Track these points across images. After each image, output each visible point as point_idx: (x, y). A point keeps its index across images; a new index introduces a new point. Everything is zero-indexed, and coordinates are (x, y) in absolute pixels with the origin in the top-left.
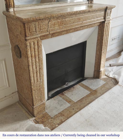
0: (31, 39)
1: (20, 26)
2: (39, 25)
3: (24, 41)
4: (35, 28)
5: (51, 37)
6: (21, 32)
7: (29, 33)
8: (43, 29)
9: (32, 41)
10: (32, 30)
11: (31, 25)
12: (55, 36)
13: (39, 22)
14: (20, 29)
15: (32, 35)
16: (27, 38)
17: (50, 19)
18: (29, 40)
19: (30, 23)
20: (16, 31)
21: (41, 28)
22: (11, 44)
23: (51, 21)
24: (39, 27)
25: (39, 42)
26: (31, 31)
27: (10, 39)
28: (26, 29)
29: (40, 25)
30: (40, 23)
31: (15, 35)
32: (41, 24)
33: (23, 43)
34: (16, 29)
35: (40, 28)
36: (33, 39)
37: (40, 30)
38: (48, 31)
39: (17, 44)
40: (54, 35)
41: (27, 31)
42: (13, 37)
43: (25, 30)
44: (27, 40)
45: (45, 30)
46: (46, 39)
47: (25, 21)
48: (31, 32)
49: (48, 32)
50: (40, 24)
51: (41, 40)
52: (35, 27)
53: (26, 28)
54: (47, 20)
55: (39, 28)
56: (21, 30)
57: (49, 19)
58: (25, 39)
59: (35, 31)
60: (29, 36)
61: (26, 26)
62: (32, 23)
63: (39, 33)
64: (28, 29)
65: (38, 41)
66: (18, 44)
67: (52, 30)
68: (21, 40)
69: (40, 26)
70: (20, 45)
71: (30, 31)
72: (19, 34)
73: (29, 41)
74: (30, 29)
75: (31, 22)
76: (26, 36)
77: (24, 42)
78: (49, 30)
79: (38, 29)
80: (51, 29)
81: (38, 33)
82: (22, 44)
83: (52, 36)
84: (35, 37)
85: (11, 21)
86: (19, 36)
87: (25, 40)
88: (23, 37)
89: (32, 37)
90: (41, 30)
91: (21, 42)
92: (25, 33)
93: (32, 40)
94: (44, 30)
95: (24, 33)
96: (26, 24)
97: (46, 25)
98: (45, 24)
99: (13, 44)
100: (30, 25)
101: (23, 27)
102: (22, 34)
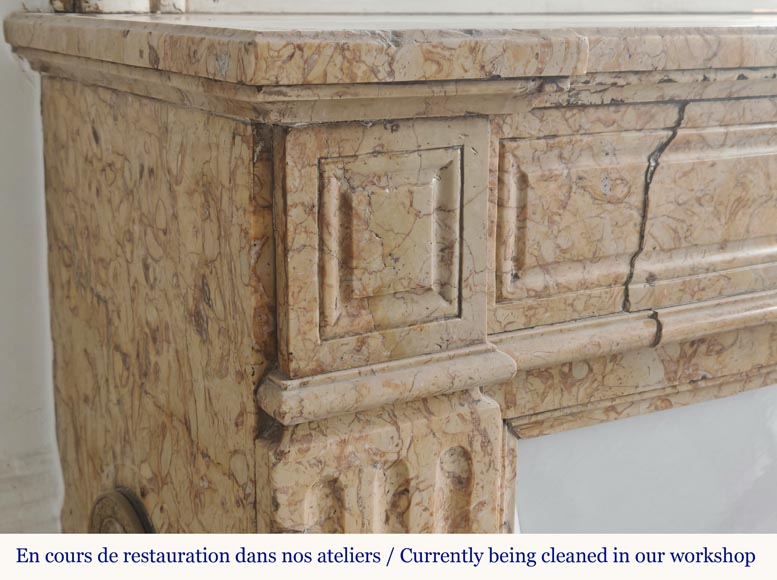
0: (360, 415)
1: (207, 188)
2: (511, 181)
3: (244, 438)
4: (445, 226)
5: (665, 402)
6: (203, 291)
7: (334, 312)
8: (567, 257)
9: (376, 457)
10: (391, 258)
11: (378, 164)
12: (720, 385)
13: (508, 132)
14: (191, 244)
15: (375, 340)
16: (293, 399)
17: (683, 105)
18: (318, 426)
19: (369, 142)
20: (137, 270)
21: (534, 231)
22: (64, 460)
23: (687, 144)
24: (511, 215)
25: (477, 467)
26: (371, 272)
27: (57, 389)
28: (296, 239)
29: (523, 180)
30: (524, 148)
31: (124, 340)
32: (547, 178)
33: (216, 476)
34: (140, 252)
35: (521, 239)
36: (391, 411)
37: (509, 266)
38: (637, 288)
39: (128, 477)
40: (708, 364)
41: (301, 265)
42: (92, 363)
43: (274, 243)
44: (282, 428)
45: (596, 272)
46: (577, 416)
47: (292, 74)
48: (370, 300)
49: (626, 306)
50: (533, 176)
51: (512, 441)
52: (444, 209)
53: (295, 215)
54: (629, 116)
55: (500, 240)
56: (211, 250)
57: (672, 114)
58: (260, 413)
59: (444, 285)
60: (324, 355)
61: (299, 182)
62: (404, 138)
63: (503, 313)
64: (333, 244)
65: (466, 455)
66: (146, 472)
67: (693, 290)
68: (187, 424)
69: (522, 208)
70: (167, 493)
71: (363, 283)
72: (176, 315)
73: (325, 447)
74: (361, 238)
75: (394, 125)
76: (273, 358)
77: (238, 465)
78: (651, 278)
79: (480, 252)
80: (680, 262)
81: (480, 310)
82: (197, 495)
83: (671, 377)
84: (427, 377)
85: (87, 131)
86: (164, 360)
87: (251, 420)
88: (231, 378)
89: (378, 389)
90: (535, 280)
91: (196, 452)
92: (273, 308)
93: (381, 434)
94: (571, 275)
95: (250, 301)
96: (310, 141)
97: (620, 191)
98: (602, 188)
99: (88, 469)
100: (375, 179)
101: (243, 196)
102: (212, 329)
